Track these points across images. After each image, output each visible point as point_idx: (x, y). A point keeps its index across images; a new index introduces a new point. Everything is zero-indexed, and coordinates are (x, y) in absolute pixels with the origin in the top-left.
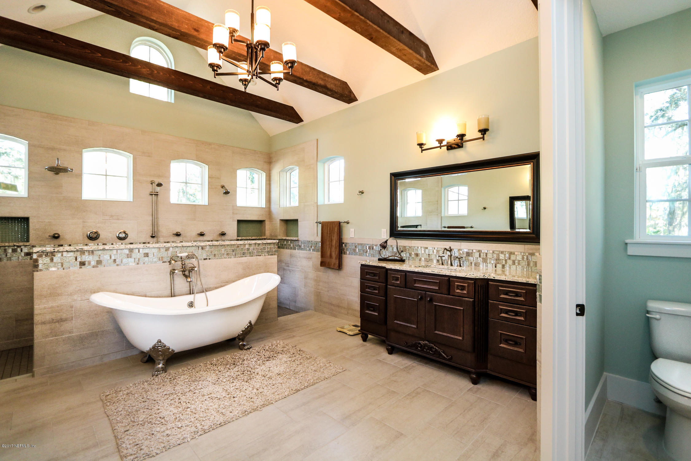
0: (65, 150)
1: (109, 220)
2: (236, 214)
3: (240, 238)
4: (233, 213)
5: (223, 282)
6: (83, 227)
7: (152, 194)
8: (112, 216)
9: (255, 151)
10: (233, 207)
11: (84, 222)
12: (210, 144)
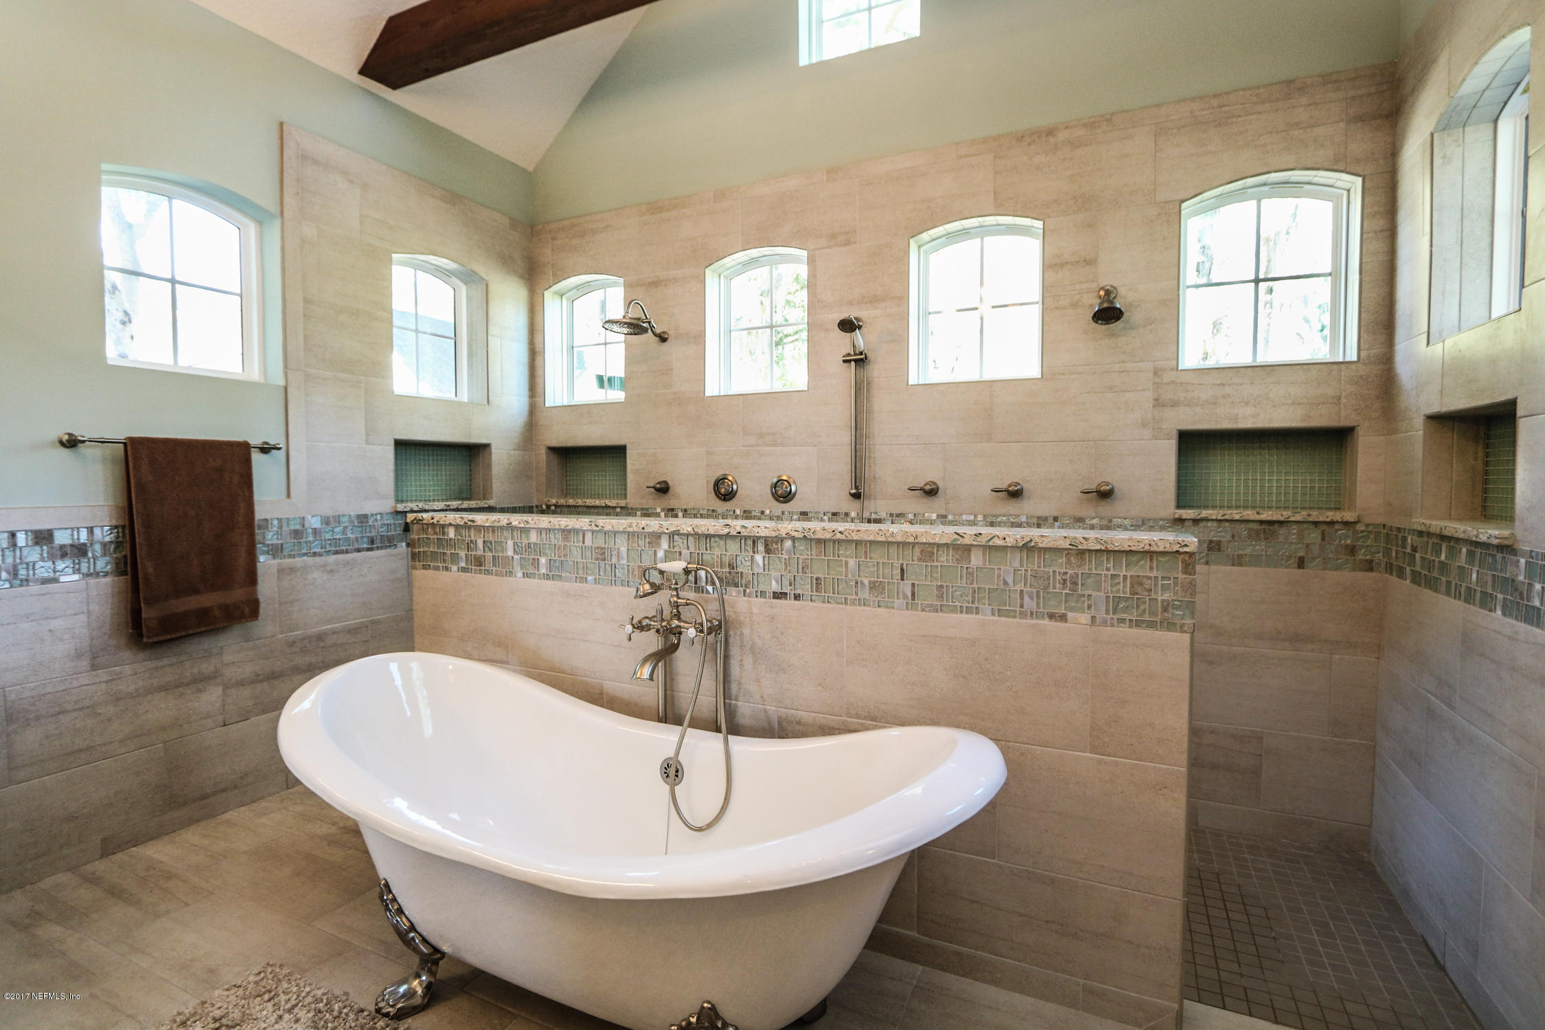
0: (676, 280)
1: (758, 445)
2: (1175, 404)
3: (1188, 514)
4: (1158, 403)
5: (854, 712)
6: (707, 465)
7: (849, 361)
8: (761, 435)
9: (1291, 81)
10: (1155, 373)
11: (709, 453)
12: (1051, 132)
